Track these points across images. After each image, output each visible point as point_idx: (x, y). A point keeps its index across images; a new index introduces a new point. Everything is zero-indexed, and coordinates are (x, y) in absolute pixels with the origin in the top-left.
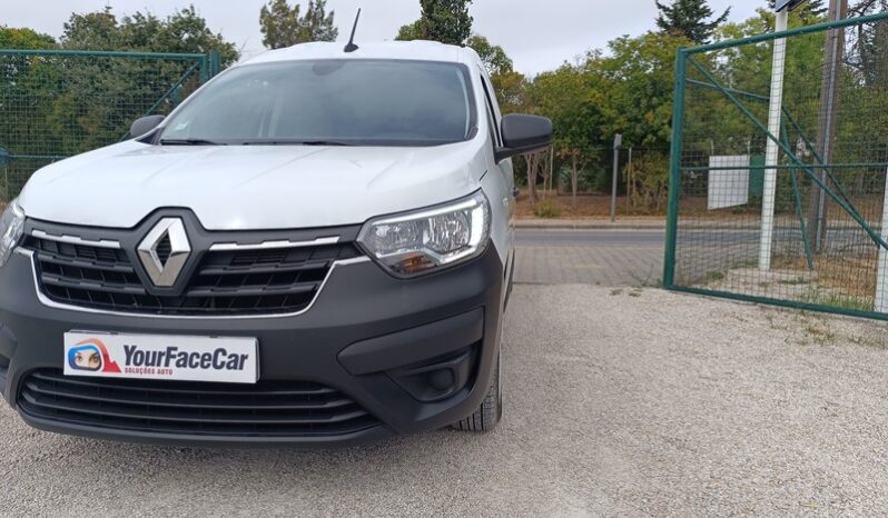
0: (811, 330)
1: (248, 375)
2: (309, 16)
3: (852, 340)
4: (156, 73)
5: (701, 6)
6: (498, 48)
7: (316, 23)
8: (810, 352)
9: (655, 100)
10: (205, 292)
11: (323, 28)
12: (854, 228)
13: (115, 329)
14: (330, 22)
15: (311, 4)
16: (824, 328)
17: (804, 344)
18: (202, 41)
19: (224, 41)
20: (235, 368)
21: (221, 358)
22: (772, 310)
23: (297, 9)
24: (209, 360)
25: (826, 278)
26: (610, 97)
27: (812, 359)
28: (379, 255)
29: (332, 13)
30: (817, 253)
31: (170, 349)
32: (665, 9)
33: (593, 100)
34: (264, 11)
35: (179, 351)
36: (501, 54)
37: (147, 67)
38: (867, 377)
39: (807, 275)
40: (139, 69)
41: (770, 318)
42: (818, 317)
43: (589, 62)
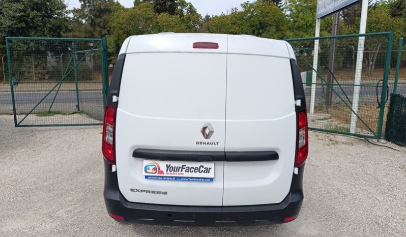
0: (331, 140)
3: (343, 143)
4: (27, 17)
6: (190, 3)
8: (331, 148)
9: (261, 31)
16: (334, 139)
17: (329, 145)
22: (318, 133)
25: (333, 117)
26: (242, 29)
27: (332, 151)
30: (329, 105)
33: (235, 31)
36: (191, 6)
37: (23, 14)
38: (348, 157)
39: (327, 116)
40: (18, 14)
41: (317, 136)
42: (332, 135)
43: (232, 13)
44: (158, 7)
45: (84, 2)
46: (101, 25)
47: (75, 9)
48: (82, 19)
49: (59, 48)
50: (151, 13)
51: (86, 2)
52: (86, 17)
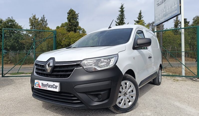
1: (57, 90)
2: (41, 20)
5: (124, 22)
6: (83, 29)
7: (43, 22)
10: (55, 73)
11: (44, 23)
12: (180, 63)
13: (41, 80)
14: (46, 22)
15: (42, 18)
18: (14, 25)
19: (19, 25)
20: (56, 88)
21: (54, 86)
23: (38, 19)
24: (52, 86)
28: (84, 67)
29: (47, 20)
31: (48, 84)
32: (117, 22)
34: (30, 19)
35: (49, 84)
44: (69, 29)
45: (32, 26)
46: (40, 37)
47: (27, 29)
48: (31, 34)
49: (17, 47)
50: (65, 32)
51: (33, 26)
52: (32, 33)
